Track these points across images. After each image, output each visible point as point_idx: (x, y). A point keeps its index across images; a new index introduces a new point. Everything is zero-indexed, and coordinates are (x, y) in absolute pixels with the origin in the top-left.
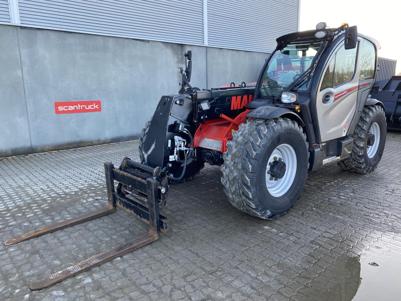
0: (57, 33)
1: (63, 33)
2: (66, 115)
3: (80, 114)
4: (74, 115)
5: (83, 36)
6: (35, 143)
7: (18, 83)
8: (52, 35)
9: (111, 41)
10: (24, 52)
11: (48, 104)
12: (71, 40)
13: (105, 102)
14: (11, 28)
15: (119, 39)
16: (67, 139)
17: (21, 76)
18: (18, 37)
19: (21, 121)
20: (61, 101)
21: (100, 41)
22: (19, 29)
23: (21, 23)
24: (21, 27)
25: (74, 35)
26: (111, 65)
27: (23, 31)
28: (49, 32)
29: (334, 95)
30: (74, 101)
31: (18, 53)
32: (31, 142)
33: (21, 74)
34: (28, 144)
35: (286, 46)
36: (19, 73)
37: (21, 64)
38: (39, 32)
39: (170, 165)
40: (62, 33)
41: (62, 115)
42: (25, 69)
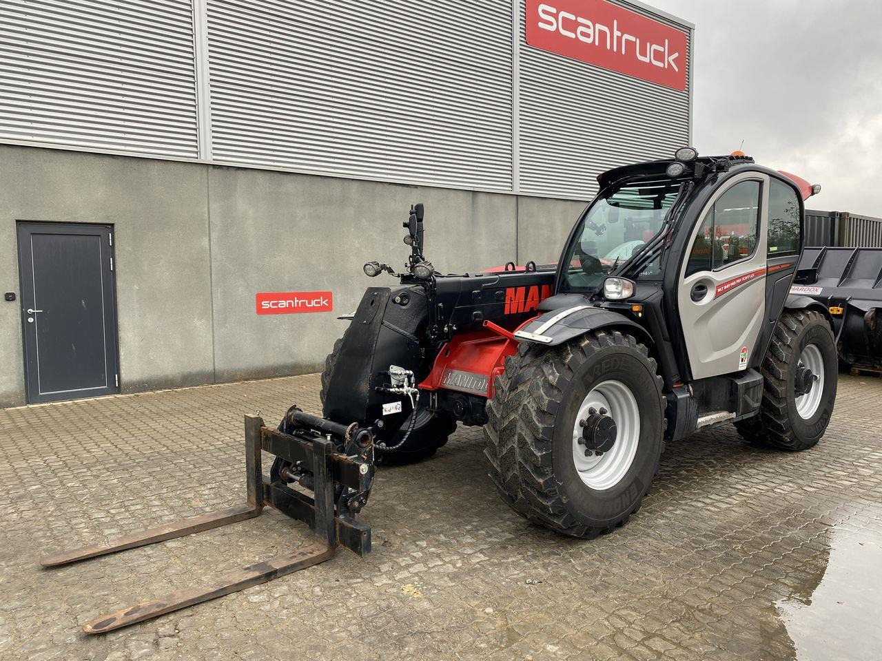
0: (268, 175)
1: (278, 175)
2: (273, 316)
3: (296, 315)
4: (286, 317)
5: (309, 178)
6: (221, 365)
7: (202, 260)
8: (260, 178)
9: (354, 187)
10: (215, 206)
11: (245, 295)
12: (290, 185)
13: (340, 295)
14: (198, 168)
15: (367, 184)
16: (273, 359)
17: (208, 247)
18: (208, 183)
19: (200, 326)
20: (268, 291)
21: (337, 187)
22: (211, 169)
23: (214, 160)
24: (214, 166)
25: (294, 177)
26: (353, 229)
27: (217, 171)
28: (255, 173)
29: (716, 285)
30: (288, 291)
31: (206, 209)
32: (214, 364)
33: (207, 243)
34: (209, 368)
35: (617, 191)
36: (205, 242)
37: (209, 226)
38: (240, 173)
39: (381, 424)
40: (276, 176)
41: (266, 317)
42: (214, 235)
